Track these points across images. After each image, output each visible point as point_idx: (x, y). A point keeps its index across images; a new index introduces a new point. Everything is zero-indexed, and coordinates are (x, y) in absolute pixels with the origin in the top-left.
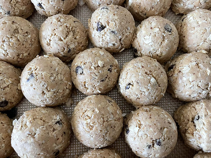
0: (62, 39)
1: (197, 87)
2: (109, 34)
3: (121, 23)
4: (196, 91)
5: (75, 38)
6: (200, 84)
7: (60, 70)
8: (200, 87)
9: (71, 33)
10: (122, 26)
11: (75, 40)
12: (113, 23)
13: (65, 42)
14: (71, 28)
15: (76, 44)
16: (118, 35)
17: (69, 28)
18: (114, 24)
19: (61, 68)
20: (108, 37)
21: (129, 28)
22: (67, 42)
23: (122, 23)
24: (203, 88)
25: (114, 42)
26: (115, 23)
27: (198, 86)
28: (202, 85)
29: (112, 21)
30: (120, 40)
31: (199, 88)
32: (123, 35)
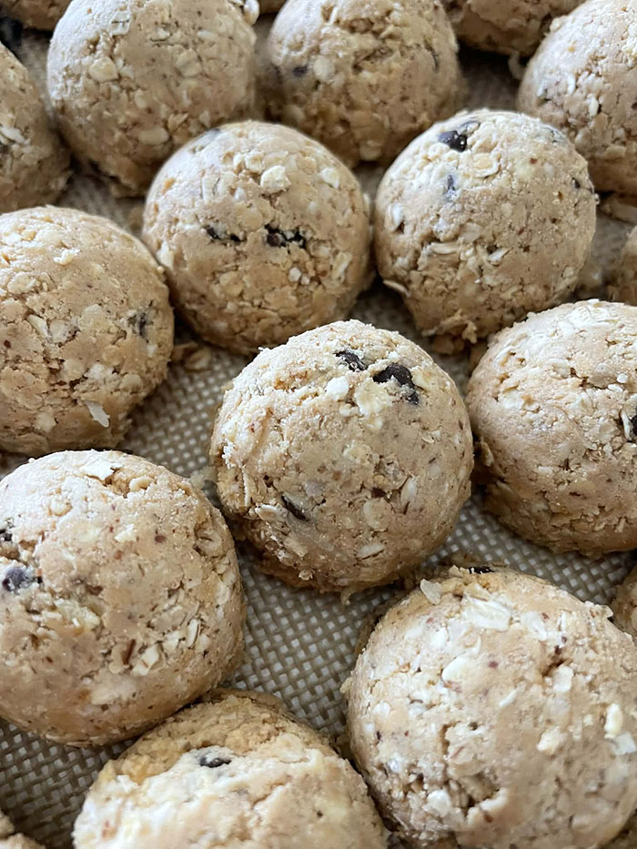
0: (333, 18)
1: (434, 729)
2: (434, 173)
3: (505, 199)
4: (417, 744)
5: (357, 68)
6: (460, 734)
7: (213, 51)
8: (446, 753)
9: (369, 42)
10: (491, 209)
11: (350, 69)
12: (490, 166)
13: (323, 31)
14: (390, 29)
15: (338, 81)
16: (447, 209)
17: (388, 24)
18: (489, 172)
19: (220, 51)
20: (423, 178)
21: (497, 256)
22: (327, 37)
23: (507, 207)
24: (451, 772)
25: (411, 217)
26: (494, 176)
27: (445, 728)
28: (463, 754)
29: (499, 160)
30: (432, 238)
31: (440, 746)
32: (456, 237)
